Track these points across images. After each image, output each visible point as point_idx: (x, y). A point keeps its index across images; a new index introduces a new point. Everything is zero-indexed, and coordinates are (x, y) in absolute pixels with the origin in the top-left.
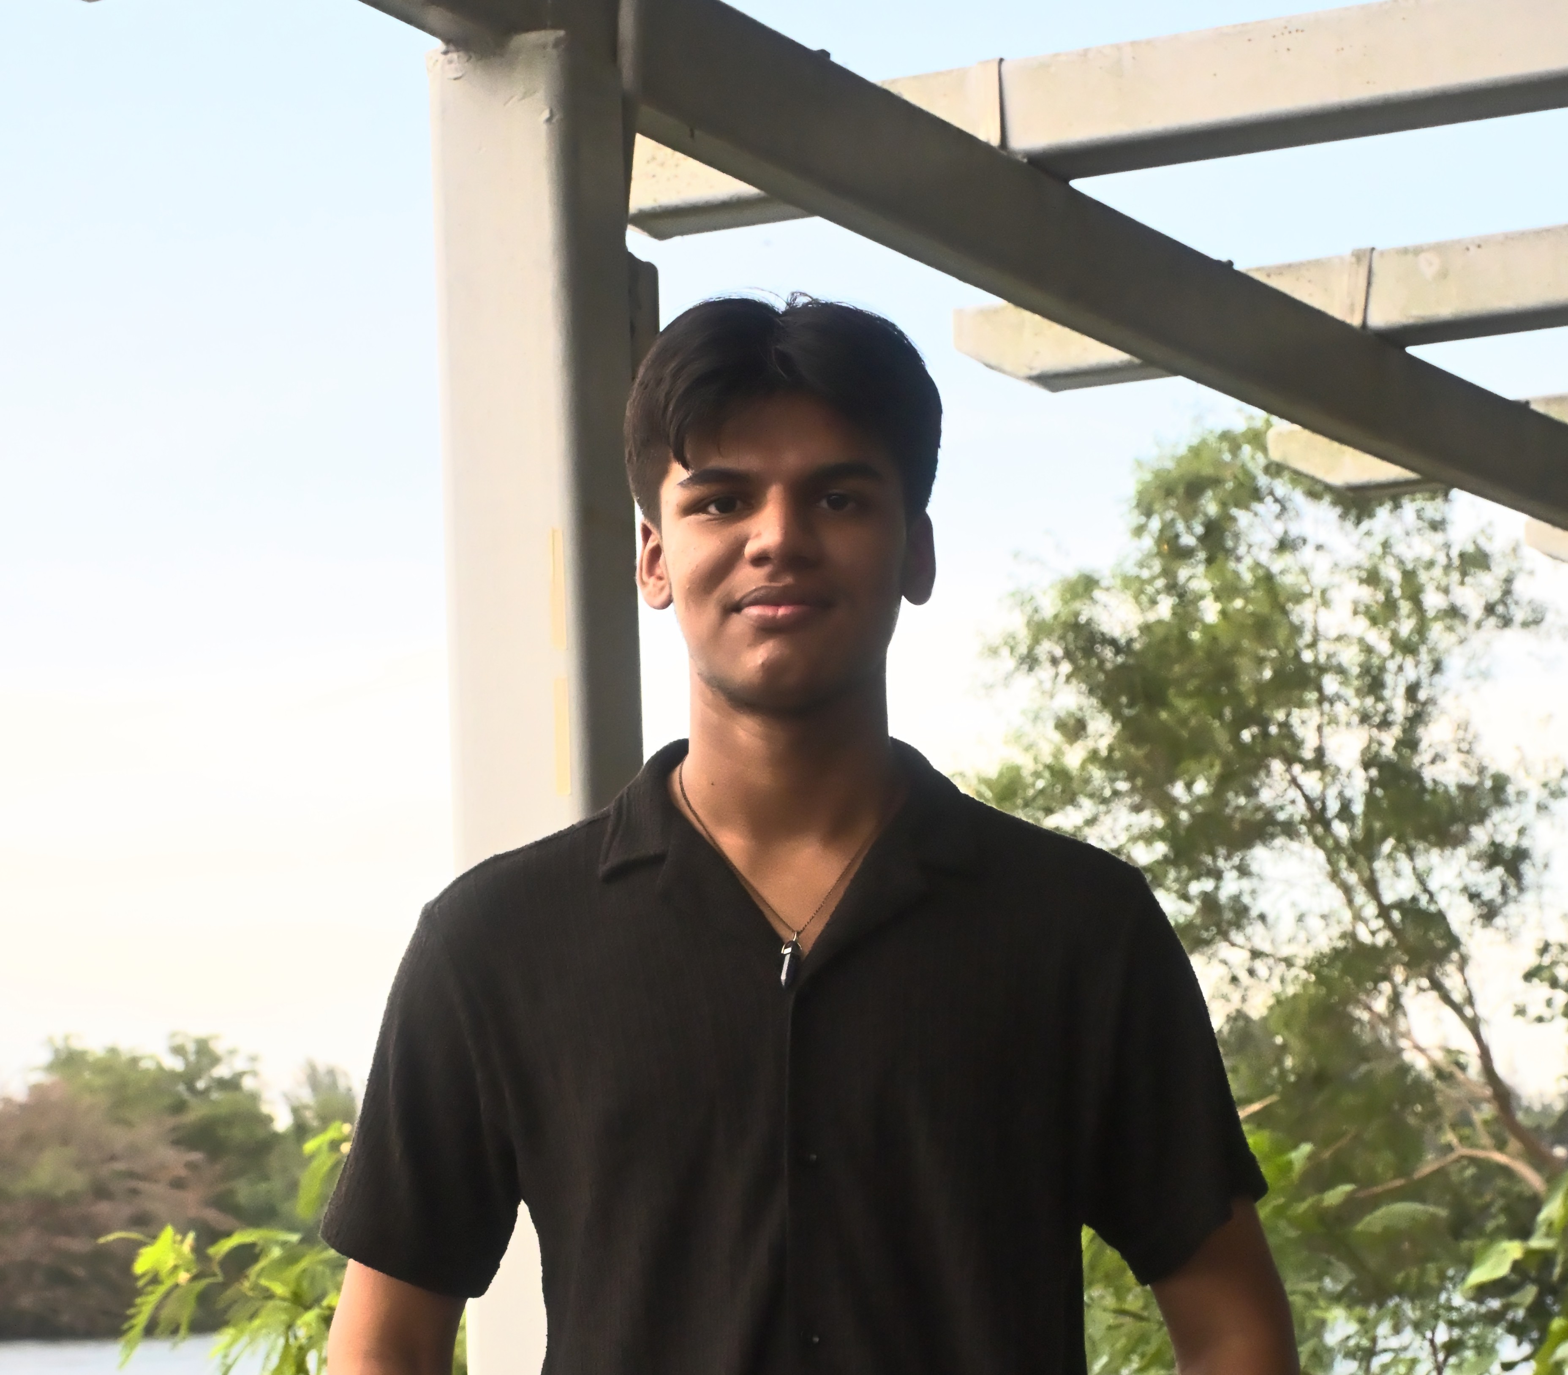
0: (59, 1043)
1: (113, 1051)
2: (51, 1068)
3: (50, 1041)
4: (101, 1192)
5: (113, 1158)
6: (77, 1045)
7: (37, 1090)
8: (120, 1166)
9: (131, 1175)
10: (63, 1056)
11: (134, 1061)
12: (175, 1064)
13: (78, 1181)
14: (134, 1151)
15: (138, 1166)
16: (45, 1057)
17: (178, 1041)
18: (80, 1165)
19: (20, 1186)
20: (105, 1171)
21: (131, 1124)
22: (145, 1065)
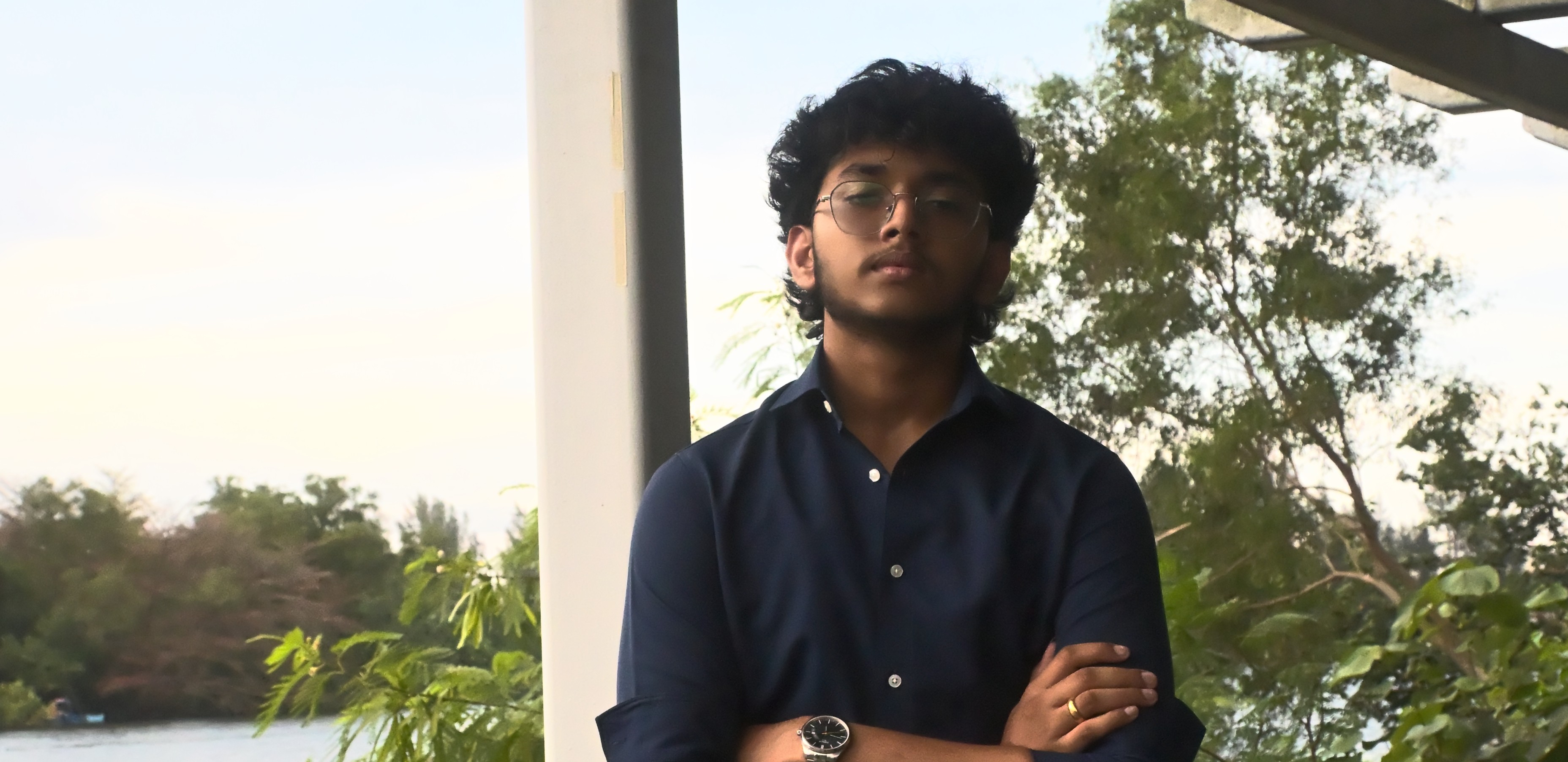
0: (223, 482)
1: (263, 488)
2: (214, 502)
3: (216, 480)
4: (253, 603)
5: (262, 576)
6: (234, 484)
7: (201, 520)
8: (269, 581)
9: (277, 589)
10: (225, 491)
11: (281, 496)
12: (310, 500)
13: (235, 593)
14: (278, 570)
15: (282, 582)
16: (209, 493)
17: (313, 482)
18: (236, 580)
19: (188, 597)
20: (255, 585)
21: (276, 549)
22: (287, 500)
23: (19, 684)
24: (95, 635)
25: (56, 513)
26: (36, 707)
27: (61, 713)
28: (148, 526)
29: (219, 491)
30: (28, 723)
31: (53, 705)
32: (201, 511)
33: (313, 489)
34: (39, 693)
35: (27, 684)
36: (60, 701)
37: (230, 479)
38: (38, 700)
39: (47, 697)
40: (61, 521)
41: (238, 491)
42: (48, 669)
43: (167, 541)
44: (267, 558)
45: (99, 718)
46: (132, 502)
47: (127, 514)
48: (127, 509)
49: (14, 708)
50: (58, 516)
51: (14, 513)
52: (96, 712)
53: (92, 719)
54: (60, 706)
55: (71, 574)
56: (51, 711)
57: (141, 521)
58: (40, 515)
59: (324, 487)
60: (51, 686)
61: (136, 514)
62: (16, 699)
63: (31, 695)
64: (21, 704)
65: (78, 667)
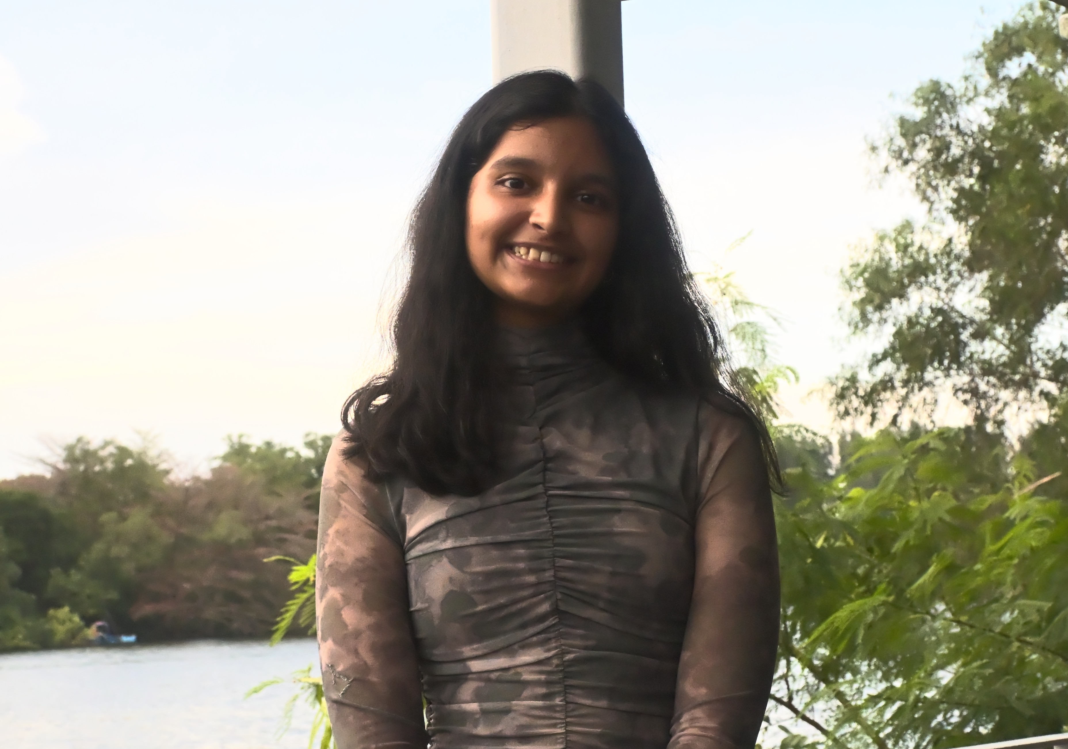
0: (235, 440)
1: (269, 445)
2: (227, 457)
3: (230, 438)
4: (260, 541)
5: (268, 518)
6: (245, 440)
7: (217, 472)
8: (273, 523)
9: (280, 529)
10: (236, 446)
11: (283, 451)
12: (308, 453)
13: (244, 533)
14: (281, 513)
15: (284, 523)
16: (224, 449)
17: (311, 438)
18: (246, 522)
19: (205, 537)
20: (262, 526)
21: (279, 495)
22: (290, 455)
23: (66, 609)
24: (128, 568)
25: (95, 465)
26: (80, 629)
27: (101, 634)
28: (172, 477)
29: (232, 447)
30: (73, 643)
31: (94, 628)
32: (217, 464)
33: (311, 445)
34: (83, 618)
35: (72, 611)
36: (99, 623)
37: (241, 436)
38: (82, 623)
39: (88, 621)
40: (99, 473)
41: (248, 446)
42: (89, 597)
43: (187, 490)
44: (273, 504)
45: (132, 638)
46: (159, 456)
47: (154, 466)
48: (156, 462)
49: (61, 630)
50: (97, 468)
51: (61, 466)
52: (128, 633)
53: (126, 639)
54: (100, 629)
55: (107, 517)
56: (92, 632)
57: (167, 472)
58: (82, 468)
59: (320, 443)
60: (91, 611)
61: (163, 466)
62: (63, 623)
63: (76, 619)
64: (68, 625)
65: (113, 595)
